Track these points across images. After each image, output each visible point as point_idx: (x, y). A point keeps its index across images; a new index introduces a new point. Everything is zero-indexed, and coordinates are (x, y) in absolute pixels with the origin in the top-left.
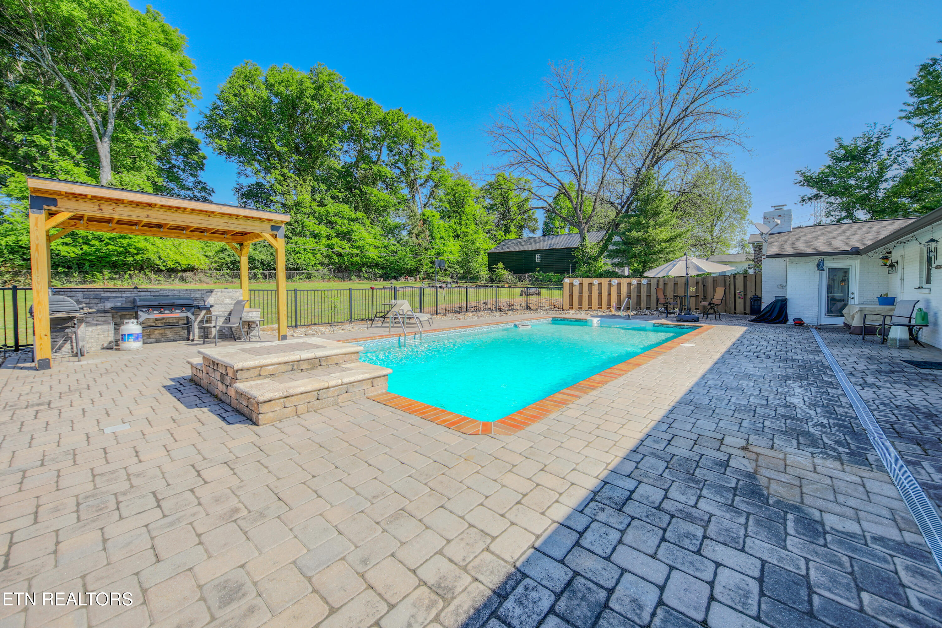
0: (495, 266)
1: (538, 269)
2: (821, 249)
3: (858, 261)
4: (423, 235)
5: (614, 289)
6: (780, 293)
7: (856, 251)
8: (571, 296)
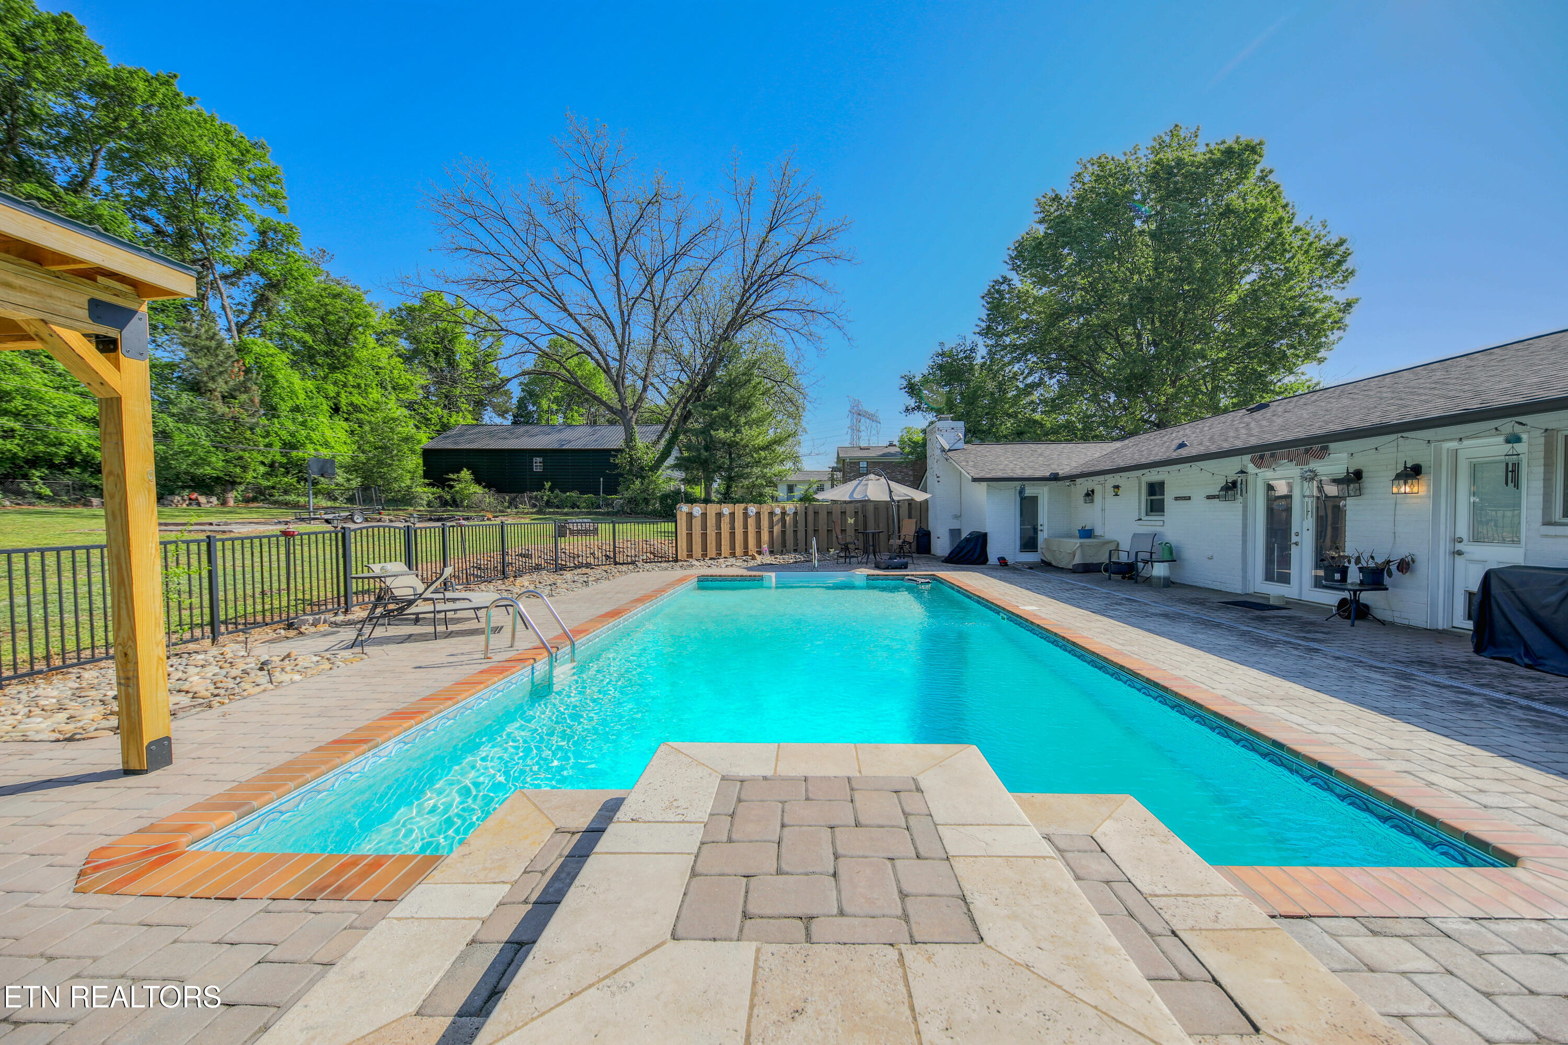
0: (451, 476)
1: (548, 485)
2: (1018, 473)
3: (1046, 489)
4: (243, 397)
5: (751, 522)
6: (956, 526)
7: (1055, 478)
8: (690, 536)
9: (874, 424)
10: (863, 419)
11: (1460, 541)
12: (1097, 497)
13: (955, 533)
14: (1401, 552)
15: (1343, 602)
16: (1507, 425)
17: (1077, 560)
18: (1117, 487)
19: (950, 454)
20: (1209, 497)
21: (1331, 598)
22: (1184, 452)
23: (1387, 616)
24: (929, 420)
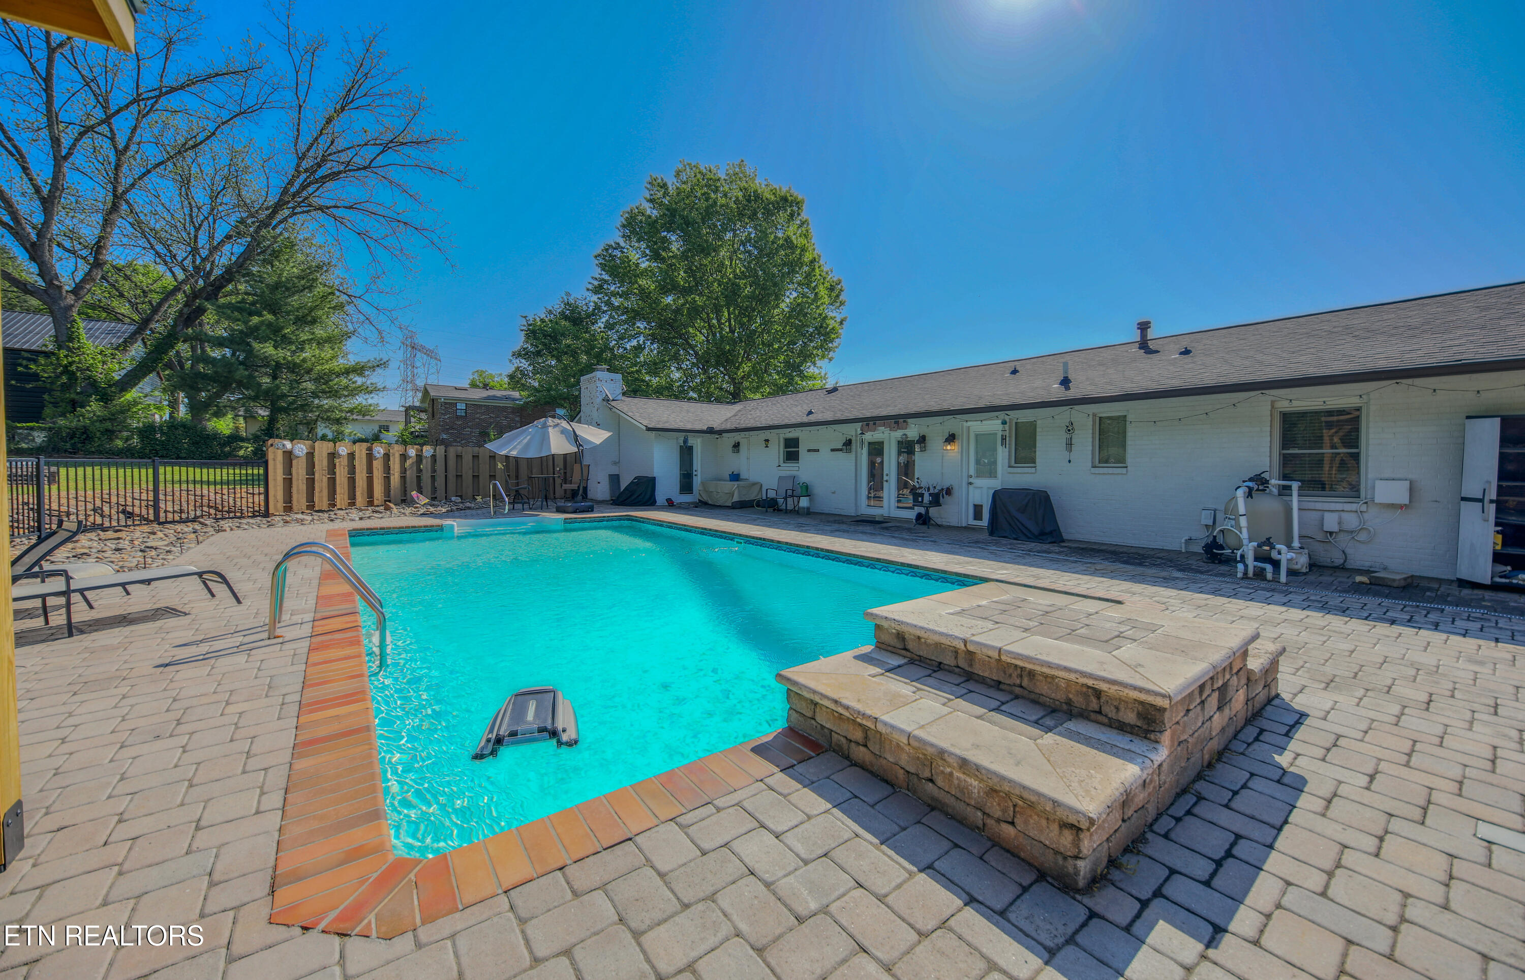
2: (681, 425)
3: (699, 440)
5: (378, 465)
6: (614, 470)
7: (711, 431)
8: (288, 483)
9: (433, 362)
10: (419, 354)
11: (971, 477)
12: (743, 448)
13: (615, 479)
14: (946, 485)
15: (919, 516)
16: (1001, 415)
17: (736, 498)
18: (767, 441)
19: (613, 403)
20: (833, 450)
21: (911, 515)
22: (812, 418)
23: (939, 522)
24: (516, 365)
